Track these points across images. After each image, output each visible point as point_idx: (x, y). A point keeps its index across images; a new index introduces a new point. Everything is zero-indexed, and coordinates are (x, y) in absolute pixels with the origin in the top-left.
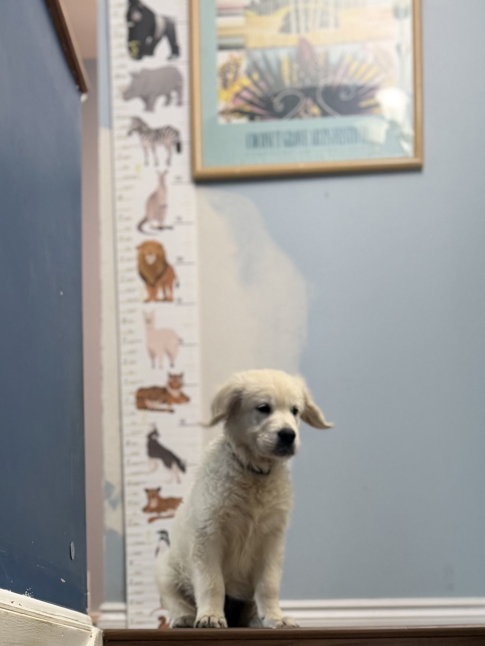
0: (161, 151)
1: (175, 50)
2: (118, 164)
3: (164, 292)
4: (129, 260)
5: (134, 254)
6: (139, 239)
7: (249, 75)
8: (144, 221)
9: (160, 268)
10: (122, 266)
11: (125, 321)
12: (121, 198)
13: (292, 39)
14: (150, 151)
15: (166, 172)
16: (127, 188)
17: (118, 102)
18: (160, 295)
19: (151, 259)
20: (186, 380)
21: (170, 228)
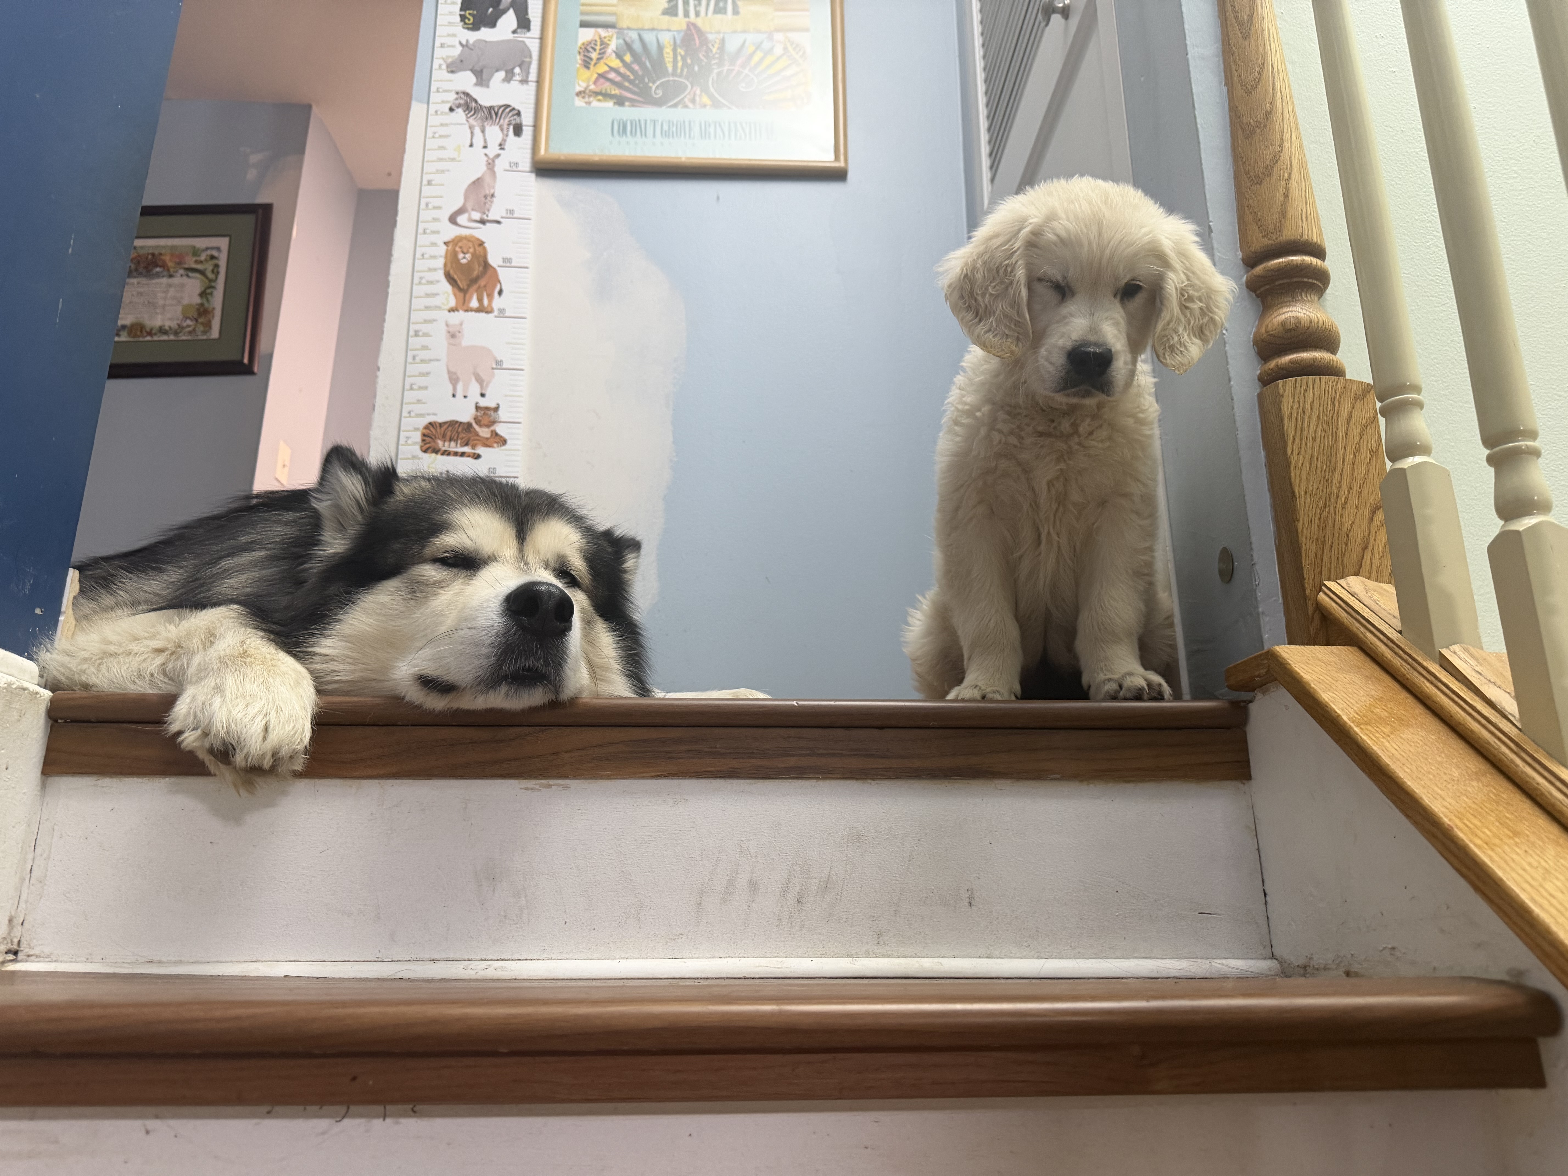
0: (494, 133)
1: (524, 23)
2: (431, 144)
3: (480, 300)
4: (433, 257)
5: (443, 249)
6: (452, 232)
7: (619, 56)
8: (461, 211)
9: (477, 270)
10: (420, 265)
11: (416, 334)
12: (429, 183)
13: (679, 22)
14: (477, 131)
15: (498, 156)
16: (443, 172)
17: (440, 74)
18: (474, 303)
19: (464, 259)
20: (502, 415)
21: (498, 222)
